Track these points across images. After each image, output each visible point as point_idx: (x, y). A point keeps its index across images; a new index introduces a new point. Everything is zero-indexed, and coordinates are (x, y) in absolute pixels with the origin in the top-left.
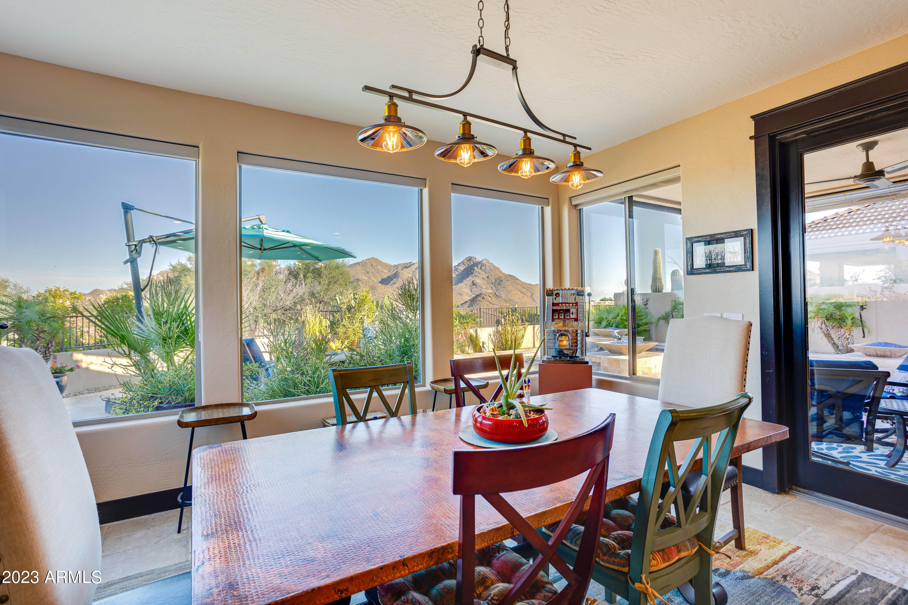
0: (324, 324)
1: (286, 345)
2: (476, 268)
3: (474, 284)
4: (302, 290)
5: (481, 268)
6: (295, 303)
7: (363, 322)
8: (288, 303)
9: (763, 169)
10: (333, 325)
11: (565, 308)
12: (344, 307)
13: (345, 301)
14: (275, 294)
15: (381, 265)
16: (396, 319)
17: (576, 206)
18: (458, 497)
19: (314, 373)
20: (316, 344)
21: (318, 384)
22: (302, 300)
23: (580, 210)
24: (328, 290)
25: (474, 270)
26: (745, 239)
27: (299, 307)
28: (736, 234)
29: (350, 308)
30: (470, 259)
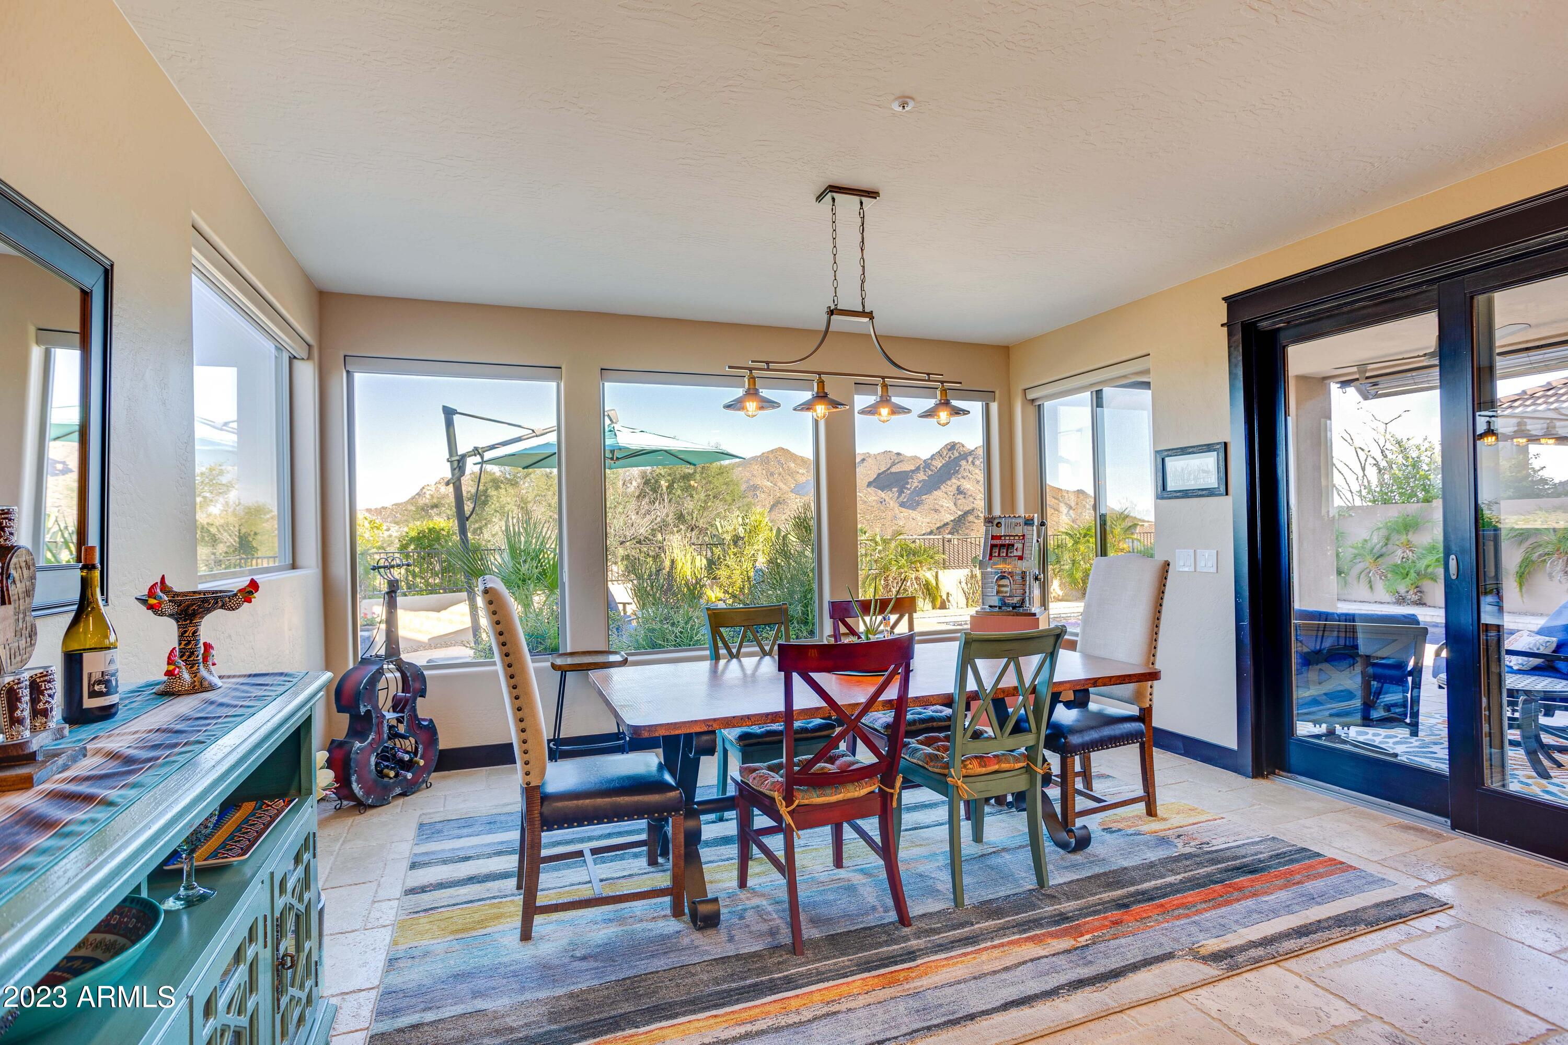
0: (698, 563)
1: (652, 589)
2: (963, 463)
3: (960, 491)
4: (664, 511)
5: (973, 463)
6: (653, 530)
7: (755, 561)
8: (642, 531)
9: (1236, 366)
10: (712, 564)
11: (1007, 542)
12: (728, 537)
13: (730, 528)
14: (624, 516)
15: (794, 461)
16: (790, 558)
17: (1033, 401)
18: (783, 673)
19: (686, 623)
20: (689, 589)
21: (692, 638)
22: (663, 527)
23: (1039, 406)
24: (705, 508)
25: (961, 466)
26: (1218, 454)
27: (659, 537)
28: (1208, 448)
29: (736, 539)
30: (952, 447)
